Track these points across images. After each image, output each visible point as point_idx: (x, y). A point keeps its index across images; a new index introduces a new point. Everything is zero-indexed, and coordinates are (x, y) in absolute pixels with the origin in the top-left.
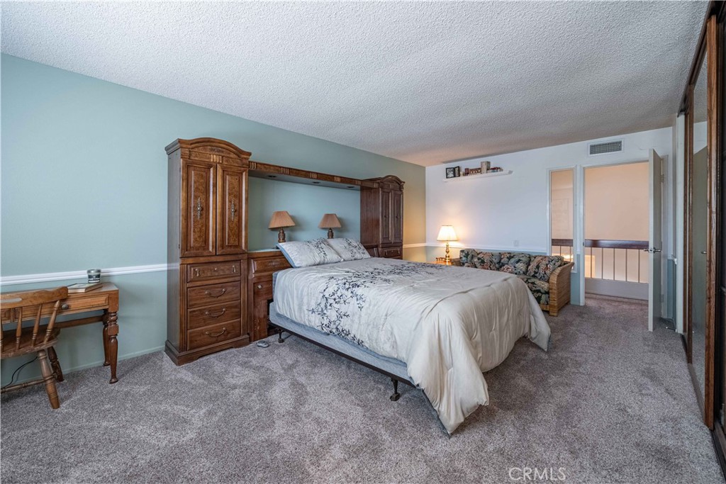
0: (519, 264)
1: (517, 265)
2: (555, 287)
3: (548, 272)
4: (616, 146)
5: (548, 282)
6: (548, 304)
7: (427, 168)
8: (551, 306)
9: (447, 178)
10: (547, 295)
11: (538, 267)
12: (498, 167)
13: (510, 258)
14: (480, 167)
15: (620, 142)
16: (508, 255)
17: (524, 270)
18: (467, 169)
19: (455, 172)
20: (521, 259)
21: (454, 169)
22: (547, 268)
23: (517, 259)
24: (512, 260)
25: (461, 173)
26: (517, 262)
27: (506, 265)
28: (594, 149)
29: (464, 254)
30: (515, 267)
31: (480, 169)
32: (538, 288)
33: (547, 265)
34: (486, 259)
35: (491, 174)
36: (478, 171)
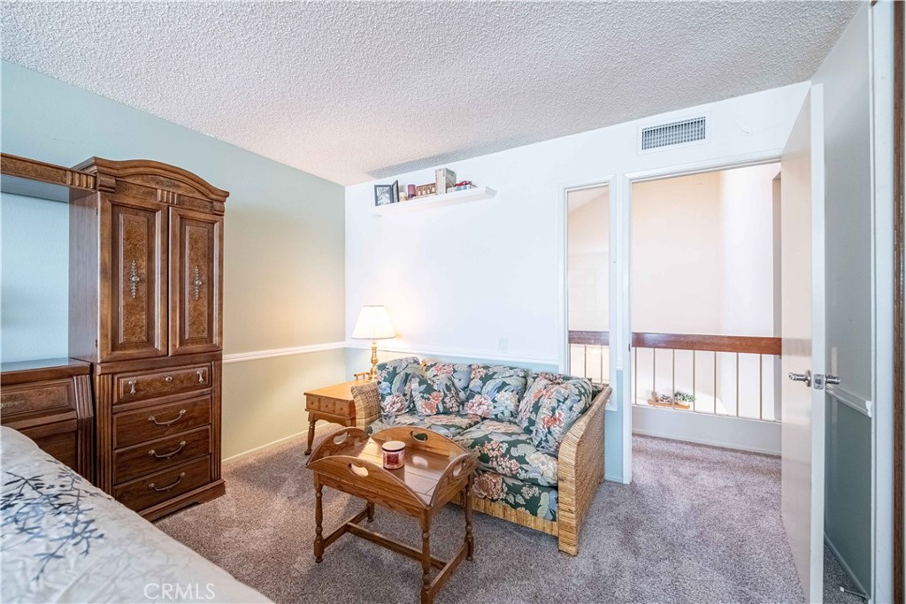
0: (502, 392)
1: (498, 396)
2: (571, 475)
3: (556, 430)
4: (696, 129)
5: (555, 456)
6: (554, 520)
7: (346, 188)
8: (562, 526)
9: (377, 205)
10: (553, 494)
11: (536, 408)
12: (468, 180)
13: (485, 379)
14: (434, 182)
15: (702, 121)
16: (483, 372)
17: (512, 407)
18: (412, 187)
19: (394, 193)
20: (508, 381)
21: (391, 187)
22: (554, 419)
23: (497, 381)
24: (491, 385)
25: (401, 194)
26: (499, 389)
27: (477, 396)
28: (652, 137)
29: (384, 374)
30: (494, 401)
31: (434, 185)
32: (531, 475)
33: (553, 410)
34: (440, 383)
35: (454, 193)
36: (430, 188)
